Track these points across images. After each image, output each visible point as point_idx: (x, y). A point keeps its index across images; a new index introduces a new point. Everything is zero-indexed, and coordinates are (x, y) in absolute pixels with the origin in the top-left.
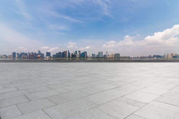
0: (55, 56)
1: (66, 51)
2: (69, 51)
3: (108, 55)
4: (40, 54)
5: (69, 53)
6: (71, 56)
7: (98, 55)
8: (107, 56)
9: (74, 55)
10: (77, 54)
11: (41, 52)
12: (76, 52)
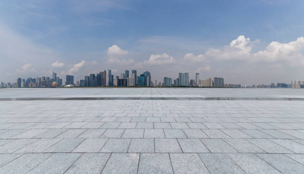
0: (83, 84)
1: (105, 72)
2: (110, 71)
3: (200, 81)
4: (56, 81)
5: (111, 77)
6: (115, 82)
7: (178, 79)
8: (198, 83)
9: (123, 80)
10: (130, 77)
11: (57, 76)
12: (127, 72)
